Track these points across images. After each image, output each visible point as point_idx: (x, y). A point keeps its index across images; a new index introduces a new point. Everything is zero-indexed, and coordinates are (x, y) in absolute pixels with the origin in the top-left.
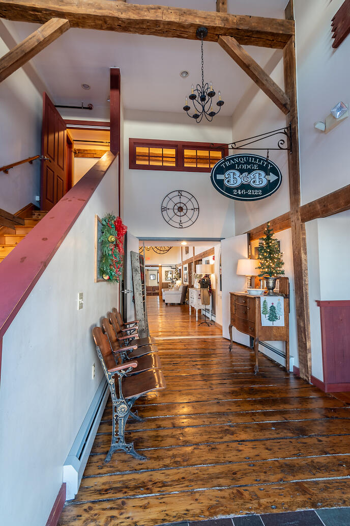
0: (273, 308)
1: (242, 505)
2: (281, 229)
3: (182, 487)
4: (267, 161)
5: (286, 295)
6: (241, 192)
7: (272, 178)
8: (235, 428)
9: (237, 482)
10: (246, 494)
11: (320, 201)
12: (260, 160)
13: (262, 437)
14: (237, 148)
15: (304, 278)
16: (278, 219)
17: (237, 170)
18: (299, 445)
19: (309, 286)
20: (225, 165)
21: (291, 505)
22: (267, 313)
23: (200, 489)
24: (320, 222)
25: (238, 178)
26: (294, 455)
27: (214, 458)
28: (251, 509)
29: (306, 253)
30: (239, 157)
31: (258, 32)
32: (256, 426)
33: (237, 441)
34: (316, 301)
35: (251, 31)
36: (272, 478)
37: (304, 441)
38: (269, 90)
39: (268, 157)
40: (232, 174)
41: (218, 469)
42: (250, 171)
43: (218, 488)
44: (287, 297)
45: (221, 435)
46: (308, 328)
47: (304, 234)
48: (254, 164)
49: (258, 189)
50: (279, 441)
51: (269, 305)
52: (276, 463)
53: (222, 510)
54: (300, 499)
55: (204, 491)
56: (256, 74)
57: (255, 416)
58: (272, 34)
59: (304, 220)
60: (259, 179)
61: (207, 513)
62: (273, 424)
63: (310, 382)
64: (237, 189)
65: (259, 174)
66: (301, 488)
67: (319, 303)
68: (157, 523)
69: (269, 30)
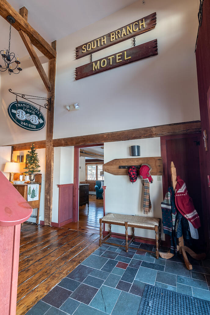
0: (34, 190)
1: (58, 279)
2: (39, 148)
3: (25, 293)
4: (39, 111)
5: (40, 183)
6: (25, 124)
7: (41, 121)
8: (31, 257)
9: (50, 274)
10: (56, 275)
11: (64, 139)
12: (36, 110)
13: (47, 254)
14: (25, 98)
15: (52, 174)
16: (38, 142)
17: (24, 110)
18: (63, 249)
19: (54, 178)
20: (17, 105)
21: (73, 267)
22: (30, 194)
23: (36, 287)
24: (62, 149)
25: (24, 116)
26: (64, 253)
27: (32, 273)
28: (62, 277)
29: (53, 162)
30: (26, 104)
31: (41, 45)
32: (40, 252)
33: (37, 261)
34: (58, 185)
35: (39, 42)
36: (62, 264)
37: (64, 247)
38: (43, 76)
39: (40, 109)
40: (21, 112)
41: (37, 276)
42: (31, 114)
43: (43, 281)
44: (40, 184)
45: (26, 264)
46: (51, 199)
47: (53, 153)
48: (33, 111)
49: (34, 125)
50: (54, 252)
51: (32, 189)
52: (59, 259)
53: (52, 285)
54: (75, 264)
55: (38, 286)
56: (38, 64)
57: (37, 248)
58: (48, 51)
59: (54, 146)
60: (35, 120)
61: (46, 291)
62: (48, 247)
63: (51, 226)
64: (23, 121)
65: (35, 117)
66: (73, 261)
67: (59, 186)
68: (25, 313)
69: (46, 47)
